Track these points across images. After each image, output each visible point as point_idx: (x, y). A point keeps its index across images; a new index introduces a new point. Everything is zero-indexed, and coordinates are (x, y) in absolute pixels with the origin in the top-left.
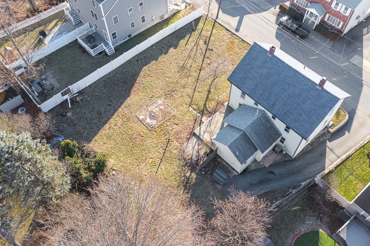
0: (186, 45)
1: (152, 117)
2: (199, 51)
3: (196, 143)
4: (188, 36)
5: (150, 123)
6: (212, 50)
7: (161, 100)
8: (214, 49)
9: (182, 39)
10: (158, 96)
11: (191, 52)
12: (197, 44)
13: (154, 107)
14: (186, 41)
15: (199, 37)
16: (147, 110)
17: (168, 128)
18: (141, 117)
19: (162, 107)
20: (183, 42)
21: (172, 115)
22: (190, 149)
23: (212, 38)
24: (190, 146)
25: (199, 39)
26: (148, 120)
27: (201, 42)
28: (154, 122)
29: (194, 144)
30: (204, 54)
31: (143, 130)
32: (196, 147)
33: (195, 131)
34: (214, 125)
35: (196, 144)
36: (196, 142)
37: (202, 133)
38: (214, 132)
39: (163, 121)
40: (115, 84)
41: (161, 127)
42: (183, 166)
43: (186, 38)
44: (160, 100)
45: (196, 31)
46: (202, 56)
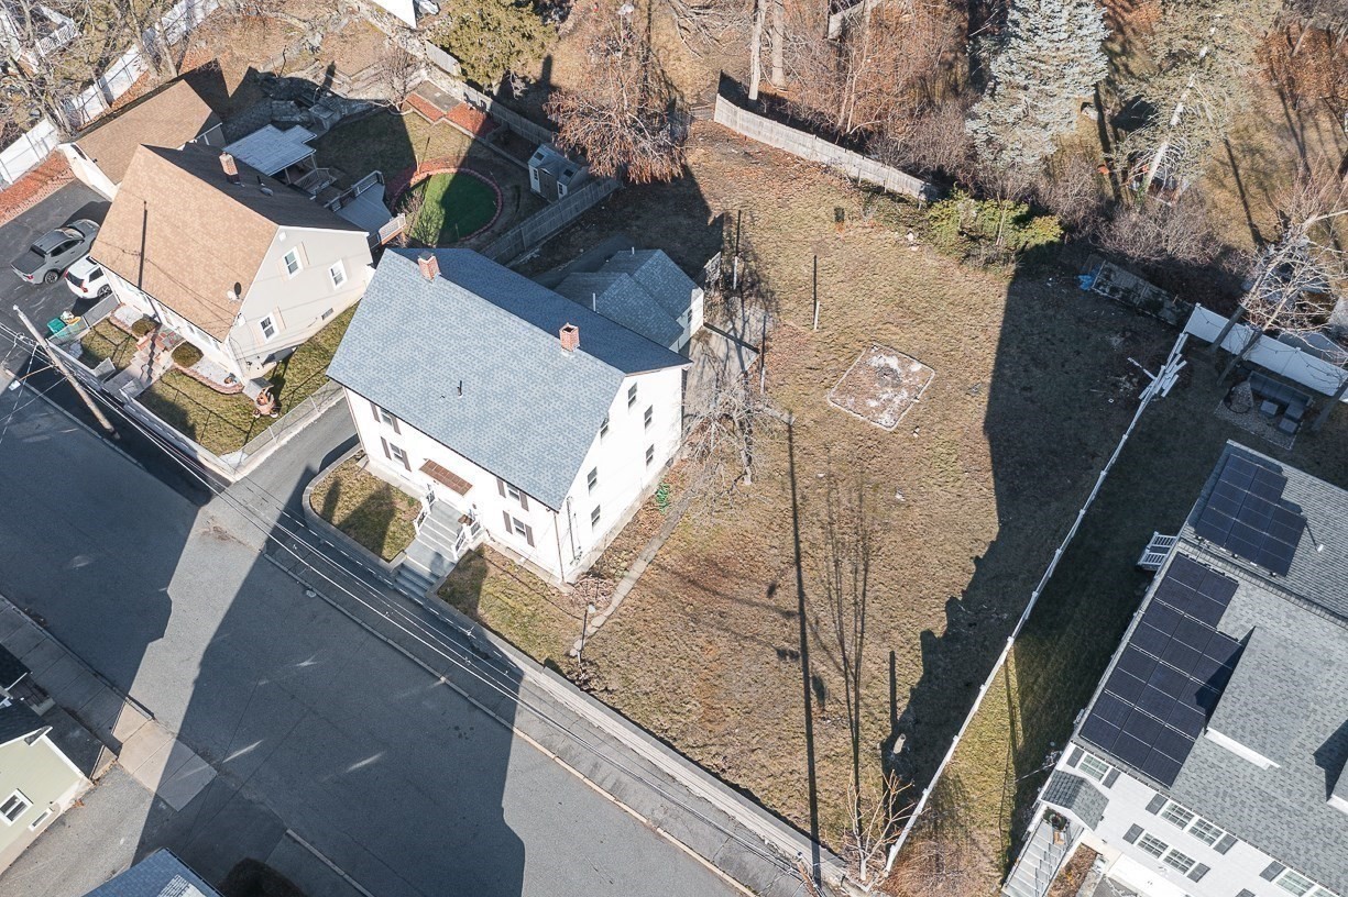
0: (892, 654)
1: (887, 370)
2: (829, 636)
3: (744, 331)
4: (902, 705)
5: (884, 357)
6: (782, 654)
7: (884, 423)
8: (774, 657)
9: (918, 684)
10: (900, 435)
11: (859, 629)
12: (852, 671)
13: (895, 400)
14: (900, 679)
15: (853, 712)
16: (909, 388)
17: (833, 356)
18: (916, 367)
19: (873, 403)
20: (912, 673)
21: (834, 390)
22: (752, 317)
23: (799, 714)
24: (755, 325)
25: (853, 701)
26: (893, 362)
27: (835, 683)
28: (877, 361)
29: (747, 330)
30: (808, 627)
31: (894, 337)
32: (739, 324)
33: (754, 357)
34: (706, 379)
35: (741, 331)
36: (743, 335)
37: (733, 354)
38: (701, 364)
39: (851, 368)
40: (1053, 452)
41: (851, 354)
42: (759, 282)
43: (904, 692)
44: (888, 424)
45: (878, 746)
46: (810, 618)
